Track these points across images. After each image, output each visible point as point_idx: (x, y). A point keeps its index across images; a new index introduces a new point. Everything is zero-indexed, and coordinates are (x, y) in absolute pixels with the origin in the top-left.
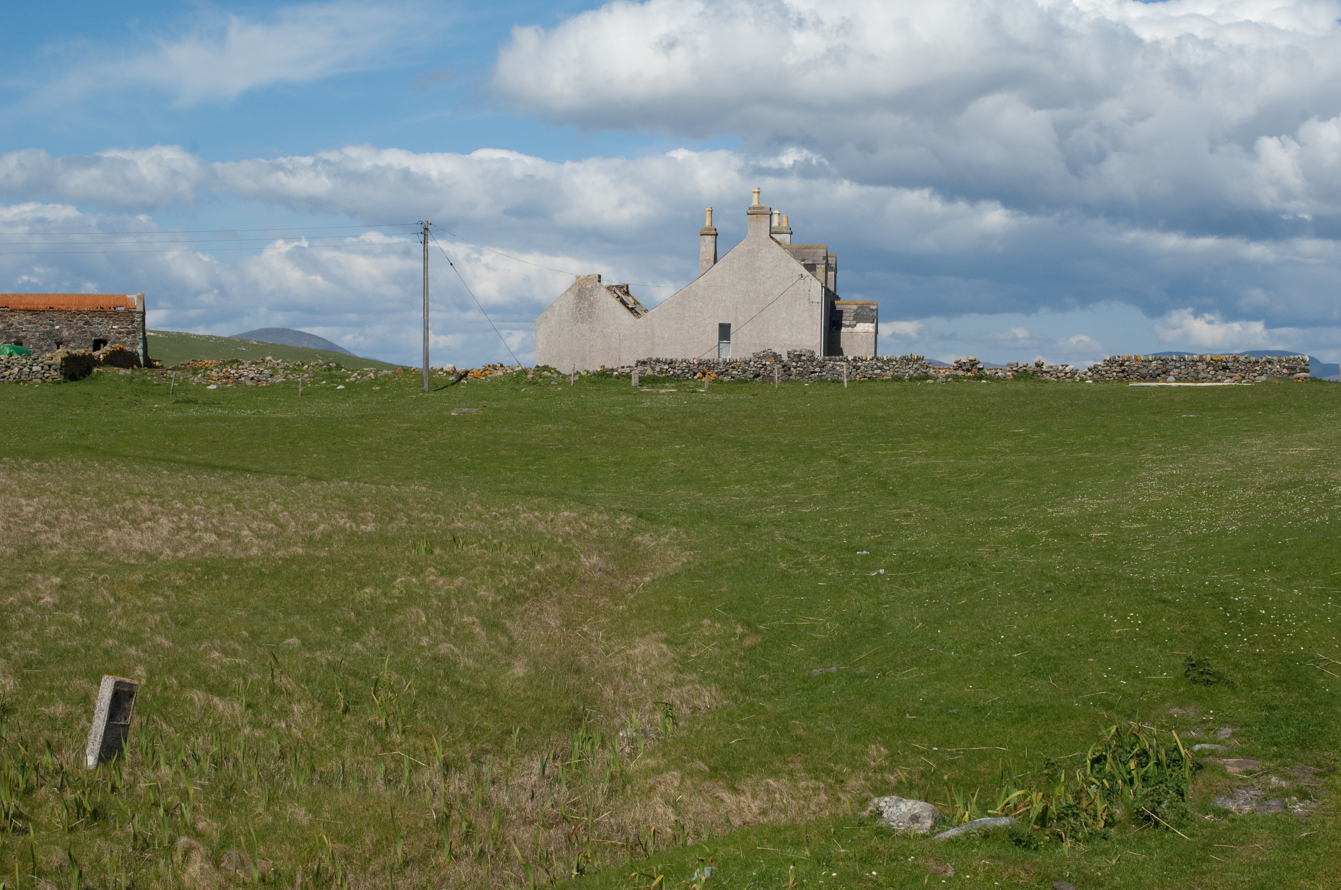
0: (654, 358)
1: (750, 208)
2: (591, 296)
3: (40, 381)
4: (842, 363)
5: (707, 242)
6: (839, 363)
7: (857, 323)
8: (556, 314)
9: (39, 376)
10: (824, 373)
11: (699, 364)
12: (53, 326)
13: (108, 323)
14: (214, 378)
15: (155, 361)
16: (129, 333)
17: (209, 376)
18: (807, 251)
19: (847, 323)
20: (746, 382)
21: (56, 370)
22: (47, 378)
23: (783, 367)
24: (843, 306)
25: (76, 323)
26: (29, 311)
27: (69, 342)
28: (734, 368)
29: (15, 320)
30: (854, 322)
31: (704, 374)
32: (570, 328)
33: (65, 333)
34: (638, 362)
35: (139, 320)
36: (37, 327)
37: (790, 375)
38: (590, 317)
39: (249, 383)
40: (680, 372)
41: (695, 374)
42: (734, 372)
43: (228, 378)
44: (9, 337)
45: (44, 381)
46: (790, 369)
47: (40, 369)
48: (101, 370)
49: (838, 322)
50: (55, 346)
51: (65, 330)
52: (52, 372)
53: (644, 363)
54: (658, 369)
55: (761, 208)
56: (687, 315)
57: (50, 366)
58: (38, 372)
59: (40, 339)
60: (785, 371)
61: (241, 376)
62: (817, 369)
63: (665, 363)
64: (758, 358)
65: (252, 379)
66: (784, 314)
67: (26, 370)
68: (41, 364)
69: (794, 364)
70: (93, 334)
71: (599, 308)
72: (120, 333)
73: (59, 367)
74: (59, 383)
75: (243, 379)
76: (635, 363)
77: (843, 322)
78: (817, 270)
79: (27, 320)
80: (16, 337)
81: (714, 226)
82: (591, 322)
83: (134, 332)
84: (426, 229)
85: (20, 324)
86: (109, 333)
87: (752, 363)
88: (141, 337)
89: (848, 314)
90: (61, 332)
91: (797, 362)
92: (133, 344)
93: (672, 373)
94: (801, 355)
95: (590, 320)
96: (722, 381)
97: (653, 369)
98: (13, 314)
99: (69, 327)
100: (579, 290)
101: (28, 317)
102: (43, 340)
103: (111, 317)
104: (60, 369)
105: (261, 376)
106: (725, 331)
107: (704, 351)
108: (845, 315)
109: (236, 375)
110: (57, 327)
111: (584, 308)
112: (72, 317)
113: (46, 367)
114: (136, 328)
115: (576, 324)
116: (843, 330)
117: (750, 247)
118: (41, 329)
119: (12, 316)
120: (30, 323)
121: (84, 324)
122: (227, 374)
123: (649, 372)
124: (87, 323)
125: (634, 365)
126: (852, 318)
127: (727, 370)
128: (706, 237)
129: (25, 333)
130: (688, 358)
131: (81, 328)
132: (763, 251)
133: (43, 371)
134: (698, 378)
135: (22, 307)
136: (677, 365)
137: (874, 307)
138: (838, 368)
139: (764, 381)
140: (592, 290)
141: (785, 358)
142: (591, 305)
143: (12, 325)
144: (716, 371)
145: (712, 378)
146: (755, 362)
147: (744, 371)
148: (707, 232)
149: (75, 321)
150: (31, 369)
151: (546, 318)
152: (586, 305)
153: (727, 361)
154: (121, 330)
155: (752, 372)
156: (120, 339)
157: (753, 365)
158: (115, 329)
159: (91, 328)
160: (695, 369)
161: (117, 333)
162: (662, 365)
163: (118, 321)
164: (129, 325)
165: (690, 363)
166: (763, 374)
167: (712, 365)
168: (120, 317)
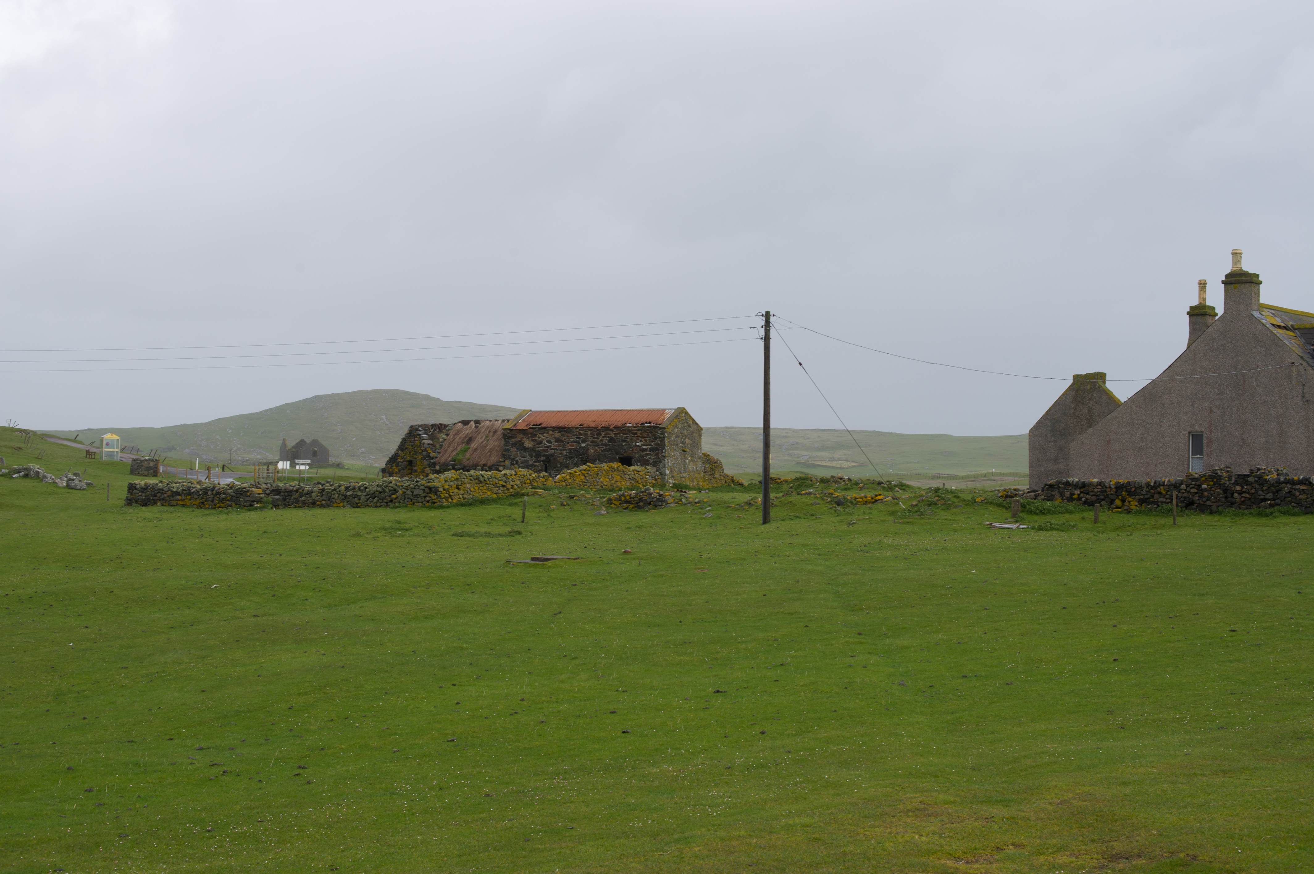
0: (1064, 480)
2: (1090, 400)
5: (1197, 325)
8: (1049, 423)
11: (1118, 488)
12: (579, 443)
13: (632, 440)
14: (616, 503)
16: (652, 450)
25: (602, 440)
26: (559, 428)
27: (595, 460)
29: (545, 438)
32: (1064, 440)
33: (591, 451)
36: (565, 445)
46: (1233, 494)
51: (590, 447)
55: (1243, 274)
56: (1149, 421)
59: (567, 458)
61: (640, 500)
63: (1076, 486)
64: (1192, 480)
65: (650, 504)
66: (1271, 418)
70: (617, 452)
71: (1099, 414)
79: (555, 438)
80: (545, 456)
83: (657, 449)
85: (549, 442)
87: (1183, 486)
88: (663, 454)
90: (587, 450)
92: (656, 462)
94: (1247, 476)
98: (543, 431)
99: (595, 444)
100: (1077, 392)
101: (557, 435)
102: (570, 458)
103: (635, 434)
106: (1197, 442)
107: (1169, 469)
110: (583, 445)
111: (1082, 415)
112: (597, 434)
114: (658, 444)
115: (1072, 435)
117: (1227, 329)
118: (568, 447)
119: (542, 434)
120: (558, 440)
121: (609, 441)
122: (628, 497)
127: (1153, 497)
128: (1197, 318)
129: (553, 451)
131: (606, 445)
132: (1243, 334)
134: (1117, 507)
135: (553, 425)
136: (1090, 489)
140: (1090, 393)
142: (1090, 412)
145: (1133, 507)
146: (1186, 484)
148: (1197, 311)
149: (600, 438)
152: (1085, 410)
153: (1152, 484)
154: (645, 447)
155: (1182, 499)
156: (643, 457)
157: (1185, 490)
158: (638, 446)
159: (615, 446)
160: (1111, 494)
161: (640, 450)
162: (1073, 490)
163: (642, 438)
164: (652, 442)
165: (1106, 487)
166: (1198, 502)
167: (1133, 489)
168: (644, 434)
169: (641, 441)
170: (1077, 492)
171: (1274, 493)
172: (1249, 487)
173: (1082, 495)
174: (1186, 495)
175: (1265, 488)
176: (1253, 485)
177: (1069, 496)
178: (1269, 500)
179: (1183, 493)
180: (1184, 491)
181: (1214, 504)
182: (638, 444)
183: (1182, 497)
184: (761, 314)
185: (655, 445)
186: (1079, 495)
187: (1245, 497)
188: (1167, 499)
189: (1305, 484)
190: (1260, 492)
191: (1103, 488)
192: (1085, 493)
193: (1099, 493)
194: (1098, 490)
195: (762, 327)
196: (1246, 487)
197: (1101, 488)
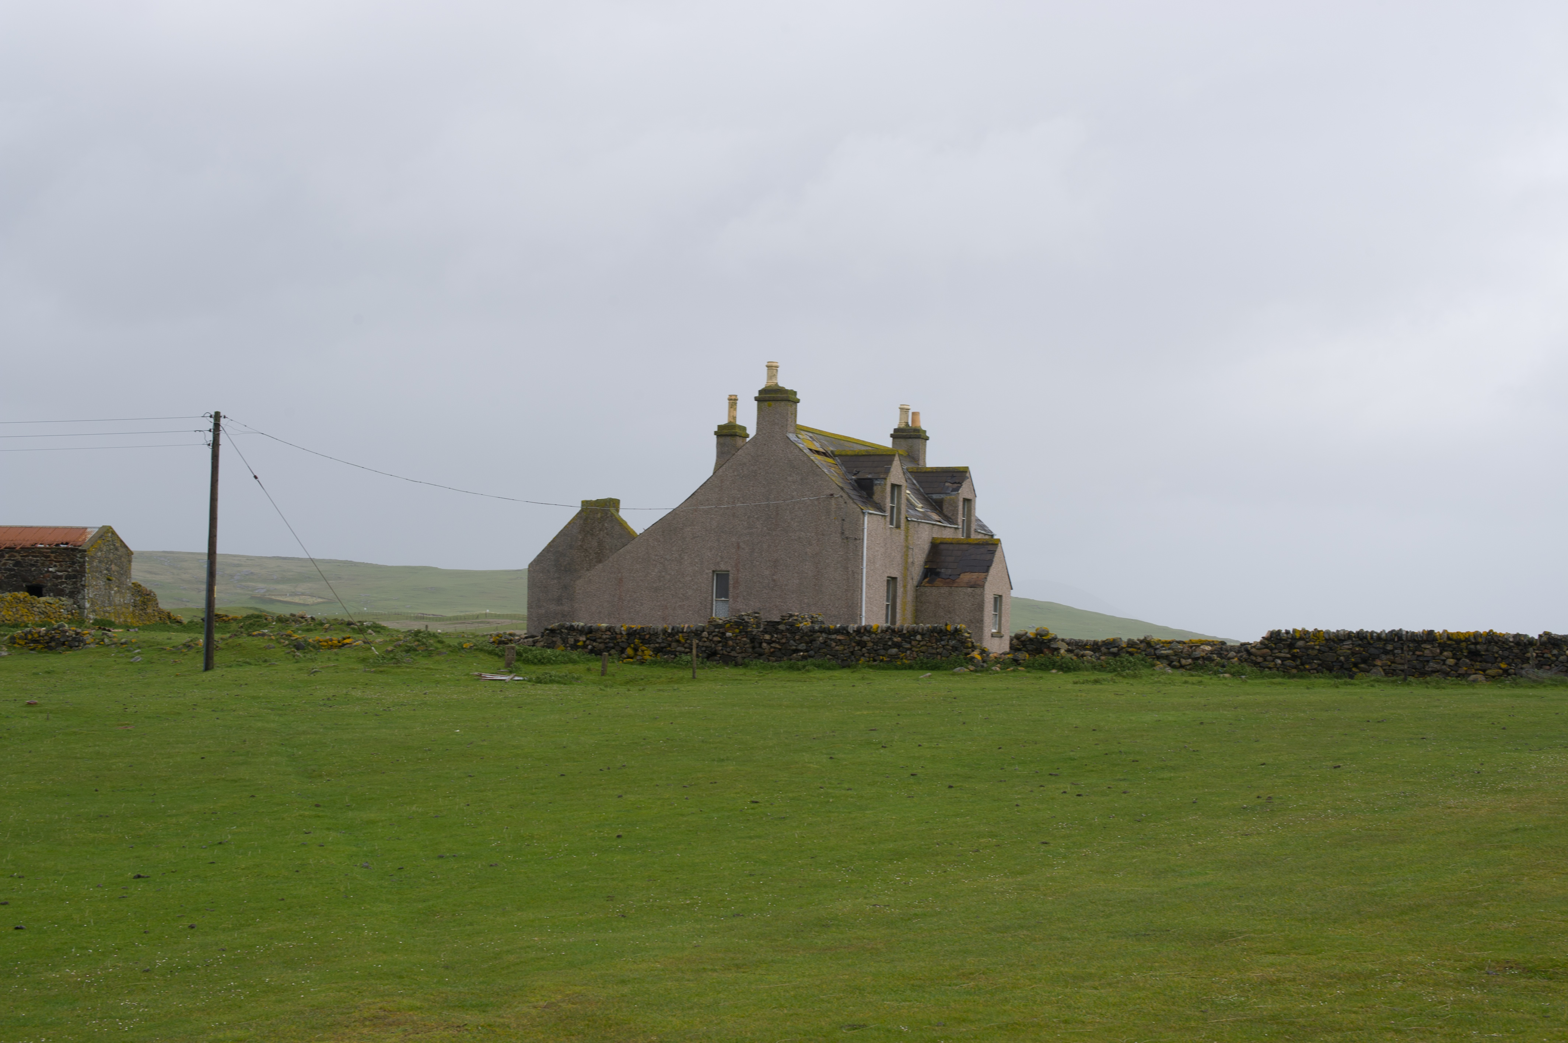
2: (600, 530)
4: (840, 637)
5: (727, 448)
7: (962, 572)
11: (629, 635)
13: (43, 564)
16: (68, 578)
18: (868, 459)
19: (947, 572)
23: (752, 641)
25: (5, 564)
28: (678, 641)
30: (958, 571)
31: (636, 650)
35: (81, 560)
40: (601, 646)
41: (623, 650)
42: (679, 648)
53: (552, 631)
54: (571, 641)
56: (668, 557)
60: (753, 648)
63: (582, 632)
64: (715, 627)
69: (768, 637)
70: (24, 579)
72: (57, 577)
77: (942, 570)
83: (75, 577)
86: (44, 577)
88: (85, 583)
89: (951, 559)
91: (771, 634)
92: (73, 592)
93: (590, 647)
97: (564, 640)
100: (585, 521)
103: (48, 557)
106: (722, 581)
107: (690, 614)
108: (947, 560)
114: (77, 571)
115: (579, 571)
117: (759, 453)
121: (14, 565)
123: (559, 645)
124: (17, 563)
126: (955, 565)
127: (670, 645)
128: (726, 439)
131: (10, 570)
132: (777, 459)
136: (598, 635)
138: (833, 645)
140: (601, 522)
142: (600, 544)
144: (653, 646)
146: (708, 630)
148: (726, 431)
149: (3, 561)
152: (594, 543)
153: (669, 631)
154: (59, 574)
155: (704, 649)
156: (57, 585)
157: (707, 638)
158: (51, 572)
159: (22, 571)
160: (623, 642)
161: (54, 578)
162: (578, 636)
163: (56, 562)
164: (69, 567)
165: (616, 634)
166: (721, 652)
167: (647, 637)
168: (58, 557)
169: (55, 566)
170: (583, 638)
171: (807, 643)
172: (779, 636)
173: (588, 642)
174: (708, 644)
175: (797, 637)
176: (784, 634)
177: (572, 643)
178: (801, 651)
179: (705, 642)
180: (706, 640)
181: (740, 655)
182: (51, 569)
183: (703, 646)
184: (209, 415)
185: (73, 571)
186: (584, 642)
187: (775, 648)
188: (686, 648)
189: (843, 634)
190: (792, 642)
191: (612, 634)
192: (591, 640)
193: (608, 640)
194: (607, 636)
195: (210, 431)
196: (776, 636)
197: (610, 634)
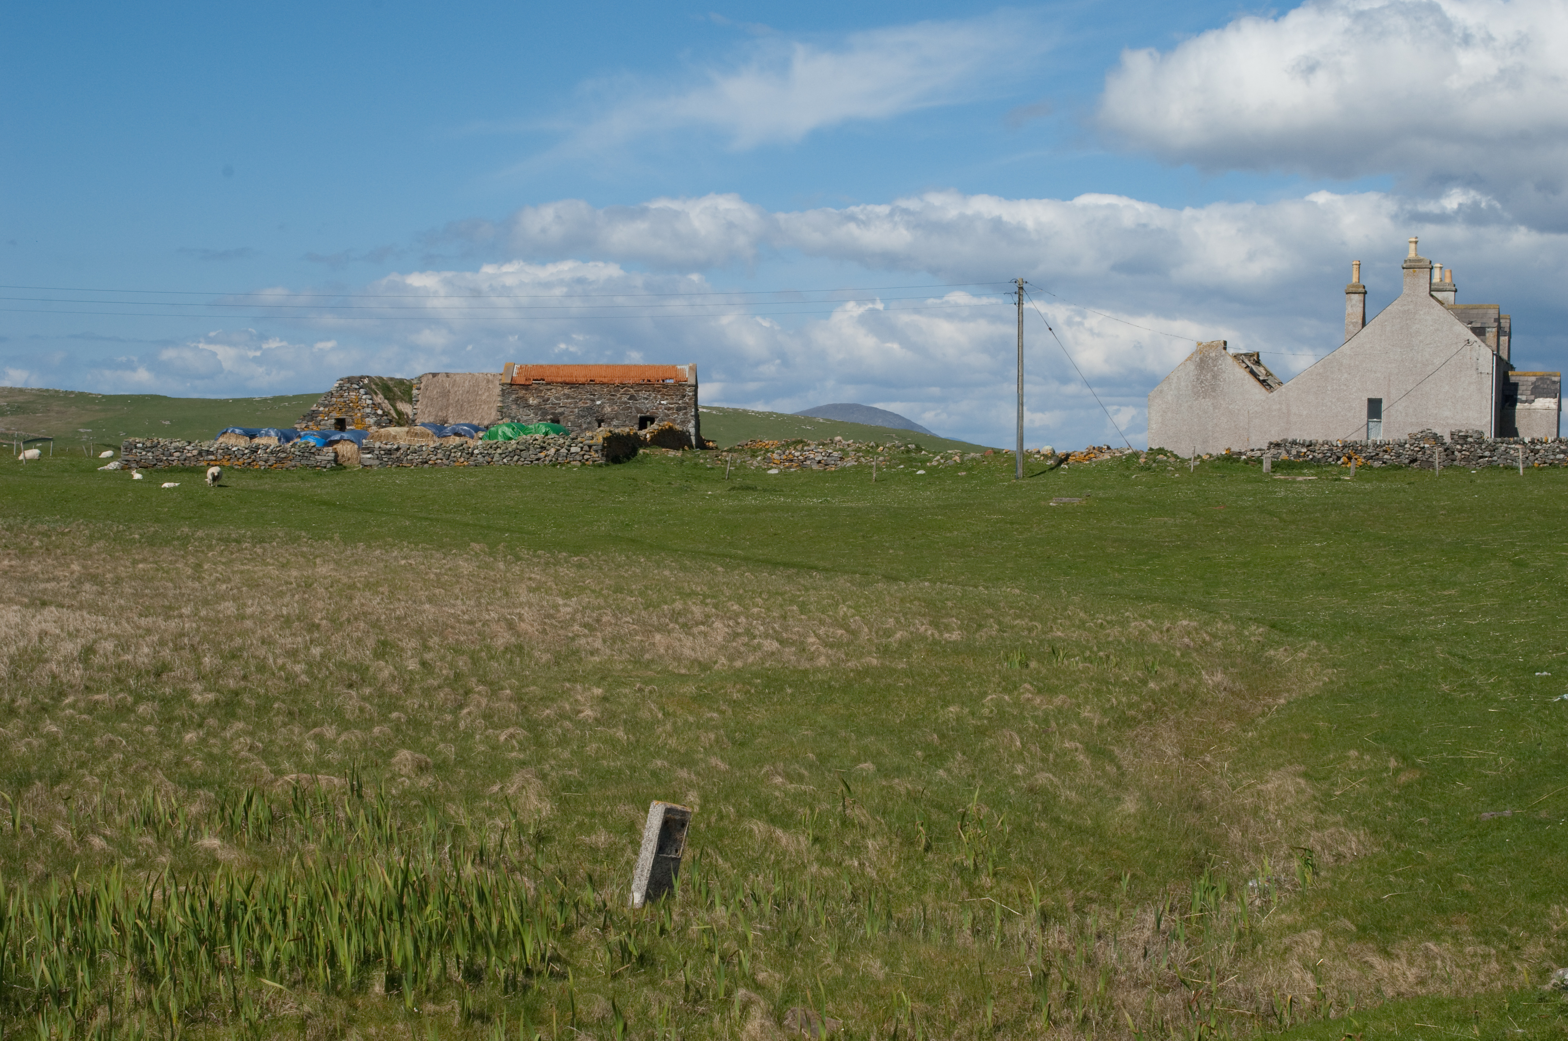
0: (1290, 440)
1: (1406, 261)
2: (1215, 366)
3: (579, 464)
4: (1518, 446)
5: (1354, 302)
6: (1513, 446)
7: (1536, 398)
8: (1173, 387)
9: (578, 457)
10: (1495, 458)
11: (1344, 447)
12: (593, 401)
13: (655, 398)
14: (776, 461)
15: (709, 441)
16: (679, 409)
17: (770, 458)
18: (1475, 311)
19: (1524, 398)
20: (1400, 468)
21: (596, 451)
22: (587, 460)
23: (1445, 450)
24: (1518, 378)
25: (620, 398)
26: (567, 384)
27: (612, 419)
28: (1386, 451)
29: (552, 394)
30: (1532, 397)
31: (1350, 458)
32: (1189, 403)
33: (608, 409)
34: (1271, 443)
35: (691, 394)
36: (576, 403)
37: (1453, 460)
38: (1214, 390)
39: (815, 467)
40: (1320, 456)
41: (1339, 458)
42: (1386, 457)
43: (792, 461)
44: (544, 414)
45: (584, 464)
46: (1453, 453)
47: (579, 450)
48: (648, 451)
49: (1512, 396)
50: (597, 424)
51: (607, 405)
52: (593, 453)
53: (1278, 445)
54: (1294, 452)
55: (1420, 261)
56: (1329, 388)
57: (590, 447)
58: (577, 453)
59: (579, 416)
60: (1447, 455)
61: (806, 459)
62: (1487, 453)
63: (1303, 445)
64: (1416, 440)
65: (819, 462)
66: (1447, 388)
67: (564, 451)
68: (581, 445)
69: (1459, 447)
70: (639, 410)
71: (1225, 380)
72: (669, 409)
73: (600, 447)
74: (600, 466)
75: (808, 462)
76: (1267, 445)
77: (1519, 397)
78: (1487, 335)
79: (565, 394)
80: (553, 414)
81: (1362, 283)
82: (1214, 397)
83: (685, 408)
84: (1021, 288)
85: (558, 398)
86: (657, 409)
87: (1407, 446)
88: (693, 414)
89: (1524, 388)
90: (603, 408)
91: (1462, 445)
92: (684, 422)
93: (1311, 457)
94: (1467, 437)
95: (1213, 394)
96: (1371, 467)
97: (1288, 452)
98: (549, 387)
99: (612, 402)
100: (1200, 359)
101: (566, 391)
102: (583, 417)
103: (660, 391)
104: (602, 450)
105: (830, 459)
106: (1375, 408)
107: (1350, 432)
108: (1521, 389)
109: (801, 458)
110: (598, 403)
111: (1206, 380)
112: (615, 391)
113: (586, 448)
114: (687, 403)
115: (1196, 399)
116: (1519, 406)
117: (1406, 308)
118: (581, 404)
119: (548, 390)
120: (568, 397)
121: (629, 399)
122: (791, 456)
123: (1284, 456)
124: (632, 397)
125: (1266, 448)
126: (1529, 392)
127: (1377, 454)
128: (1353, 296)
129: (562, 409)
130: (1330, 439)
131: (625, 403)
132: (1422, 313)
133: (583, 453)
134: (1343, 463)
135: (559, 380)
136: (1317, 448)
137: (1556, 379)
138: (1512, 452)
139: (1422, 468)
140: (1215, 360)
141: (1447, 440)
142: (1215, 377)
143: (548, 399)
144: (1364, 455)
145: (1360, 464)
146: (1411, 445)
147: (1399, 455)
148: (1354, 290)
149: (619, 396)
150: (569, 450)
151: (1161, 392)
152: (1209, 376)
153: (1378, 444)
154: (671, 406)
155: (1407, 456)
156: (669, 416)
157: (1409, 449)
158: (663, 404)
159: (637, 404)
160: (1338, 452)
161: (666, 409)
163: (667, 395)
164: (680, 400)
165: (1333, 446)
166: (1421, 459)
167: (1360, 448)
168: (669, 391)
169: (666, 399)
170: (1304, 450)
173: (1308, 453)
176: (1472, 444)
179: (1407, 451)
185: (683, 403)
187: (1465, 455)
194: (1325, 448)
196: (1465, 446)
197: (1328, 446)
